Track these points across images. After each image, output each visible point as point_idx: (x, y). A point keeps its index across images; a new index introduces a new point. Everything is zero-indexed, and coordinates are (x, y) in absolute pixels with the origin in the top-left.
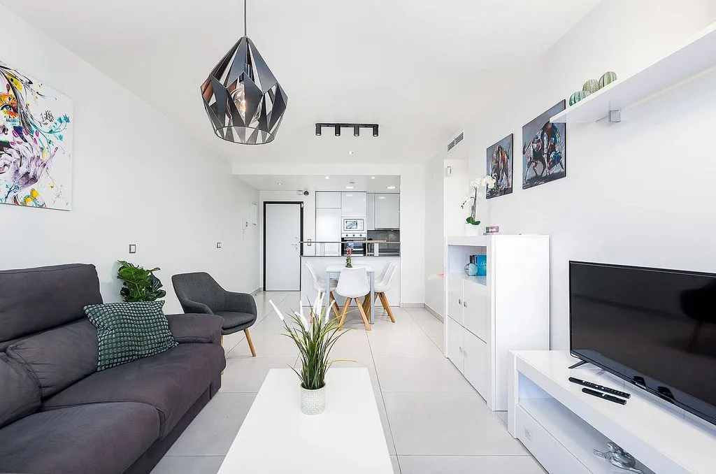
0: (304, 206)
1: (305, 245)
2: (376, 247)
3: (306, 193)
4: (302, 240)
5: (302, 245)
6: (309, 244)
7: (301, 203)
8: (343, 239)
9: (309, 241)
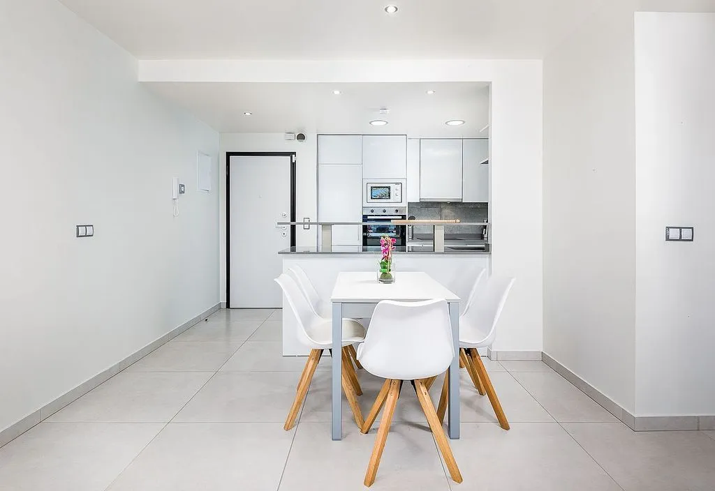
0: (298, 159)
1: (299, 229)
2: (440, 235)
3: (301, 137)
4: (293, 219)
5: (293, 228)
6: (307, 226)
7: (291, 154)
8: (365, 218)
9: (307, 221)
